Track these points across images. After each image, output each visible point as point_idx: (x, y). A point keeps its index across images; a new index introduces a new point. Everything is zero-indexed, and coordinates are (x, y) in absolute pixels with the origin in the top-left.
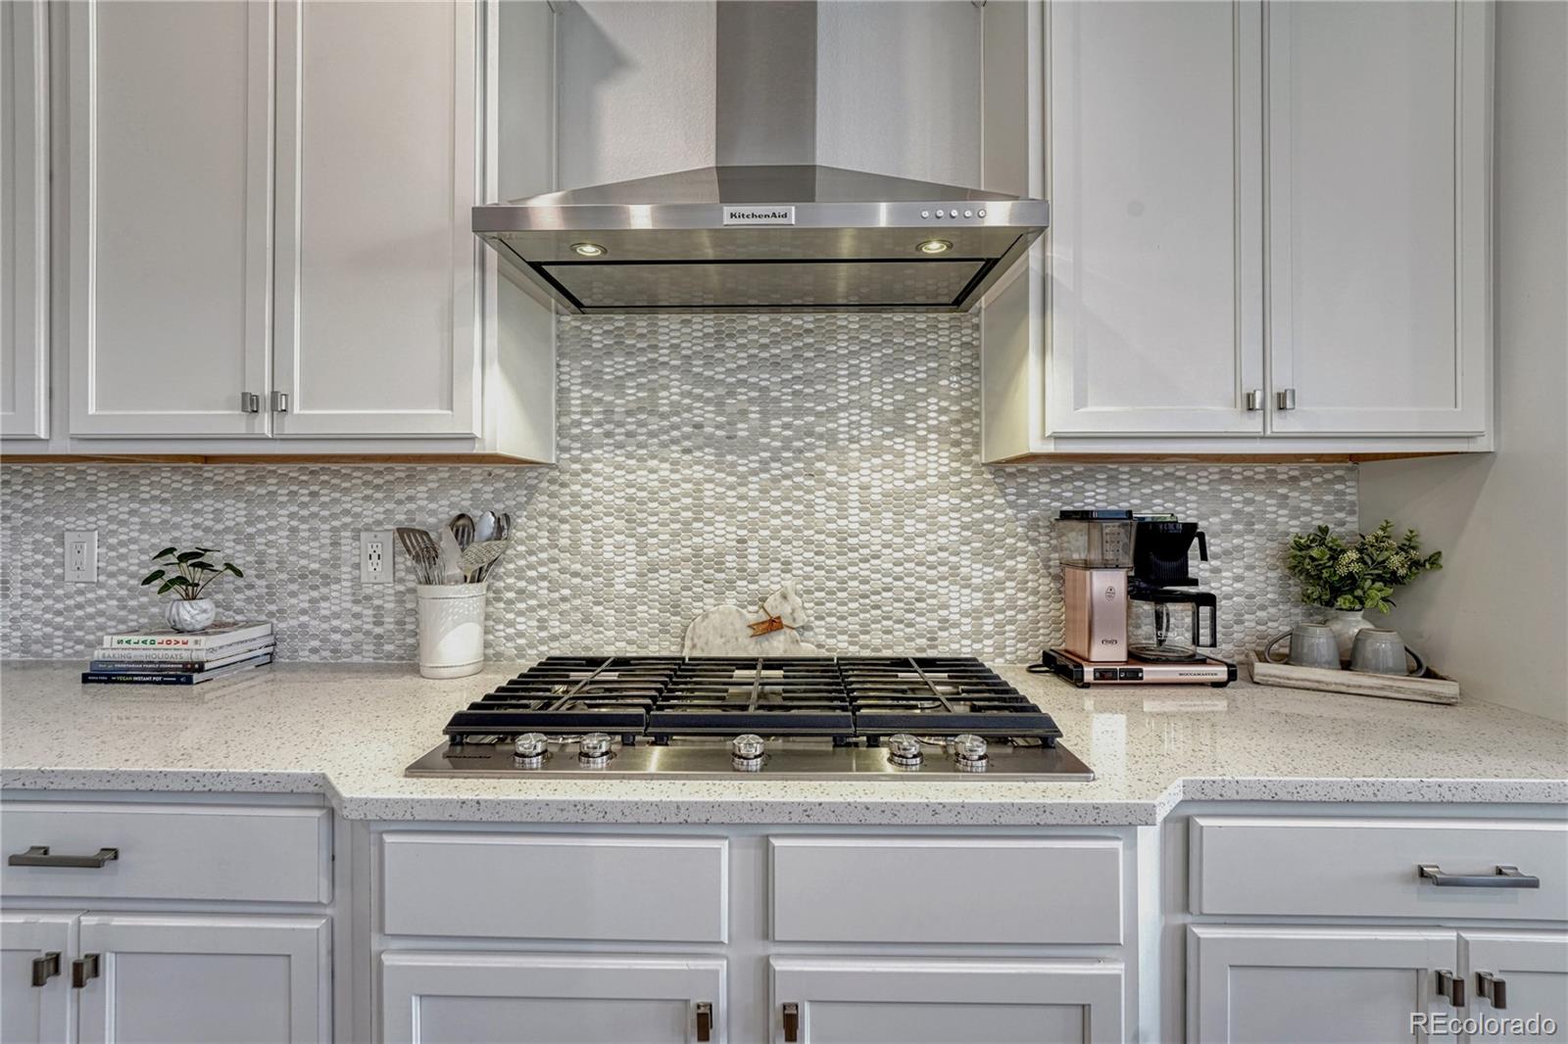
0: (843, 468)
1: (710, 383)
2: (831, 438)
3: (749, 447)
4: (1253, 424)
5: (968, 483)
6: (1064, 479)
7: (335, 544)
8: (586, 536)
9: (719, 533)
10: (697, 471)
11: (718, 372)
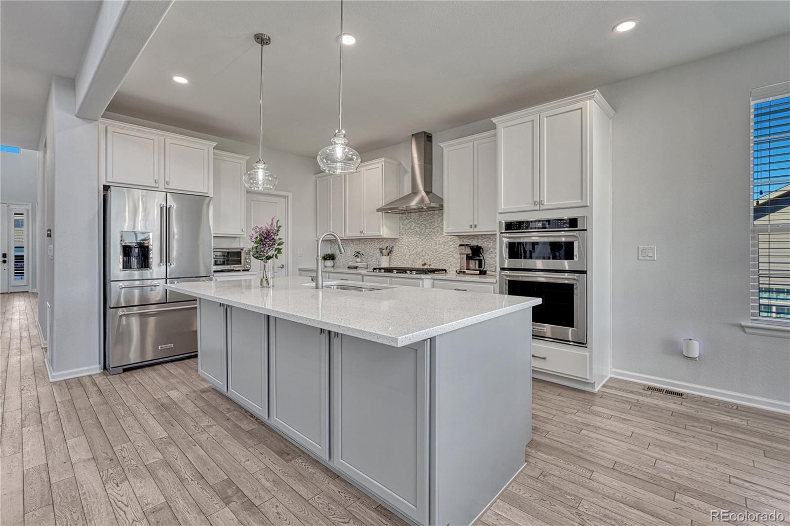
0: (437, 238)
1: (418, 224)
2: (434, 232)
3: (423, 235)
4: (472, 230)
5: (455, 240)
6: (470, 239)
7: (374, 251)
8: (403, 249)
9: (419, 249)
10: (417, 239)
11: (419, 222)
